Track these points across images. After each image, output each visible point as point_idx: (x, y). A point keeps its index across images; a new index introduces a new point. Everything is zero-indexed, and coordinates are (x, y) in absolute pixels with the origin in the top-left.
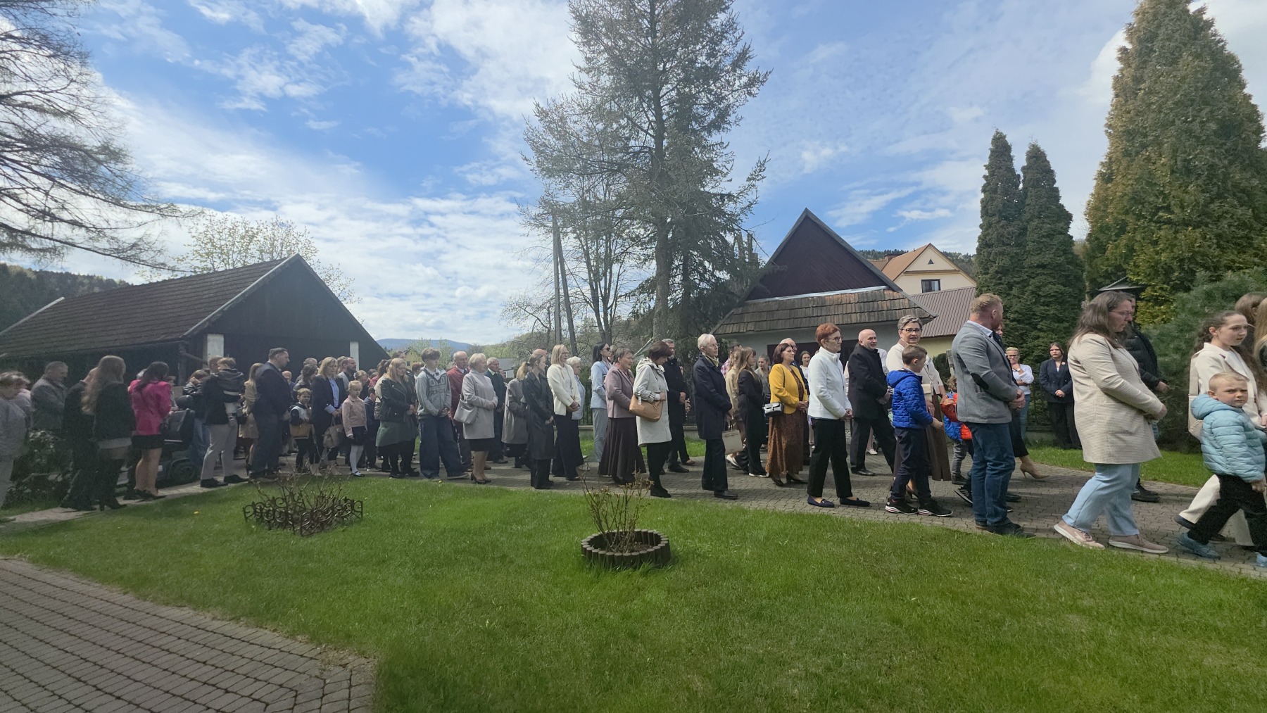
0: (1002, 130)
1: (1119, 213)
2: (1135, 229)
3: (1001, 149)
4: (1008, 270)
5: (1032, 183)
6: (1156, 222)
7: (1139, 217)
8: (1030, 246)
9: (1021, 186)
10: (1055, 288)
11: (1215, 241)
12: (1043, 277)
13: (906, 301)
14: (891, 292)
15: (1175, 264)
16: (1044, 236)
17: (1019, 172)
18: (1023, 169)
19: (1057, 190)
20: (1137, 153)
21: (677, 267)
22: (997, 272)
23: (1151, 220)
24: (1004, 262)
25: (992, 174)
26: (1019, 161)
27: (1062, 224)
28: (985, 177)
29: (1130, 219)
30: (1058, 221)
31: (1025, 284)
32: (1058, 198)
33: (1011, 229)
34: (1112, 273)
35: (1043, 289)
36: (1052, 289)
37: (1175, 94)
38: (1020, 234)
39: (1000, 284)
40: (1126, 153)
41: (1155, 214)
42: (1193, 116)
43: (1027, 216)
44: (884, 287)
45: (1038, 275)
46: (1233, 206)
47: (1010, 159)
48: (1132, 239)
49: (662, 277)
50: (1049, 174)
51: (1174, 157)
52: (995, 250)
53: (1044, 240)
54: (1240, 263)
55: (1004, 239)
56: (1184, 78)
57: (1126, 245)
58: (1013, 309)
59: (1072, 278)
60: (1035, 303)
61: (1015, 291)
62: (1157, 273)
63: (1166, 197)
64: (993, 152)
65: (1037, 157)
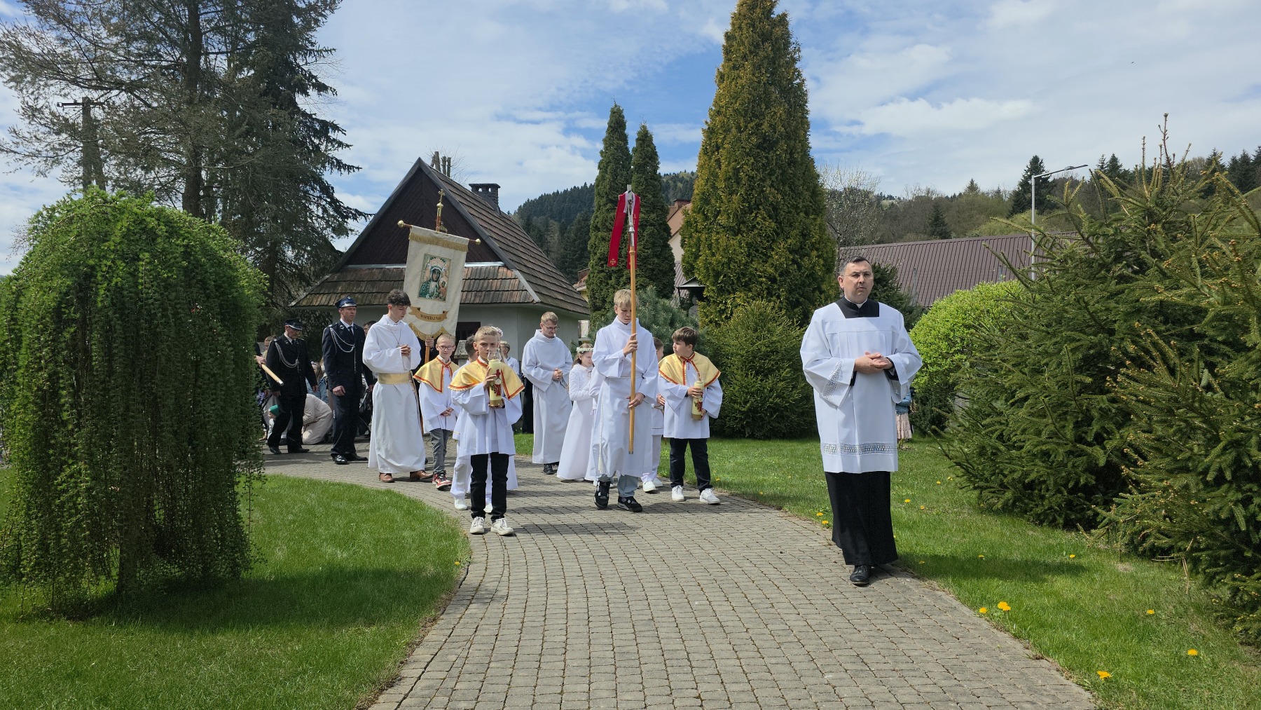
13: (517, 283)
14: (505, 270)
28: (602, 152)
44: (499, 263)
52: (600, 235)
55: (608, 224)
64: (610, 125)
65: (645, 137)
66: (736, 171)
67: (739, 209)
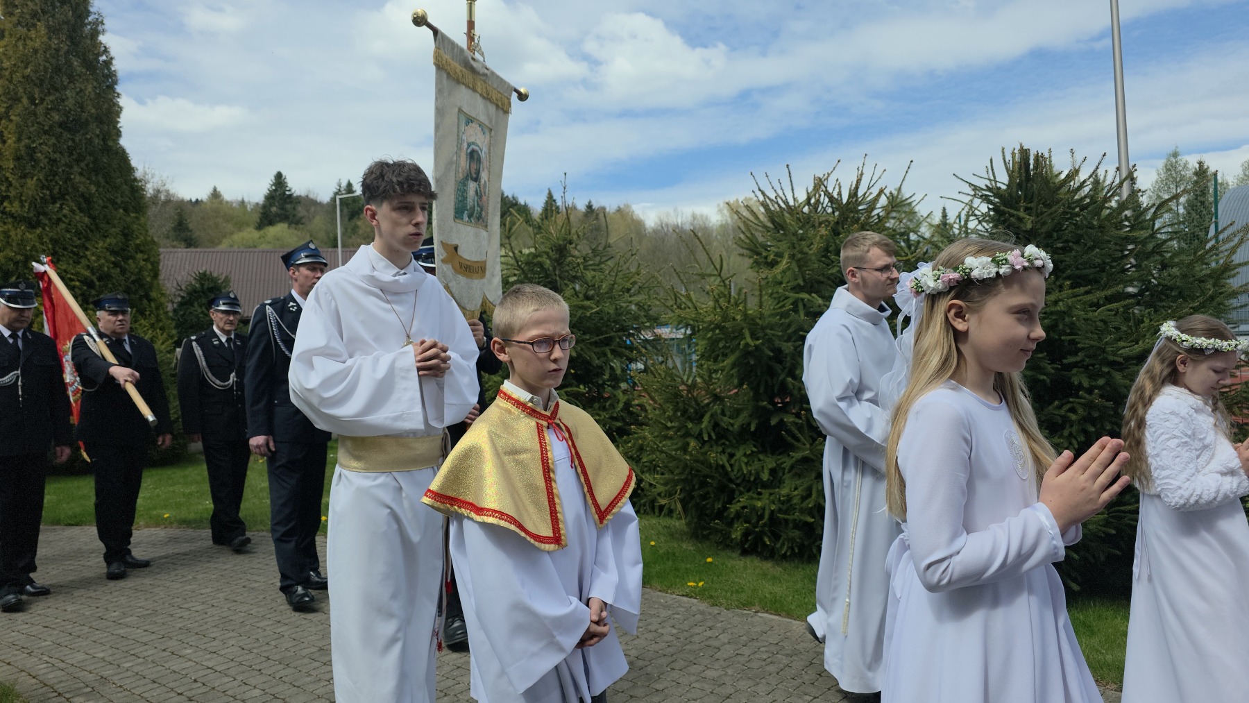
11: (50, 246)
37: (26, 68)
51: (19, 140)
54: (72, 274)
56: (36, 51)
63: (10, 184)
66: (31, 151)
67: (37, 197)
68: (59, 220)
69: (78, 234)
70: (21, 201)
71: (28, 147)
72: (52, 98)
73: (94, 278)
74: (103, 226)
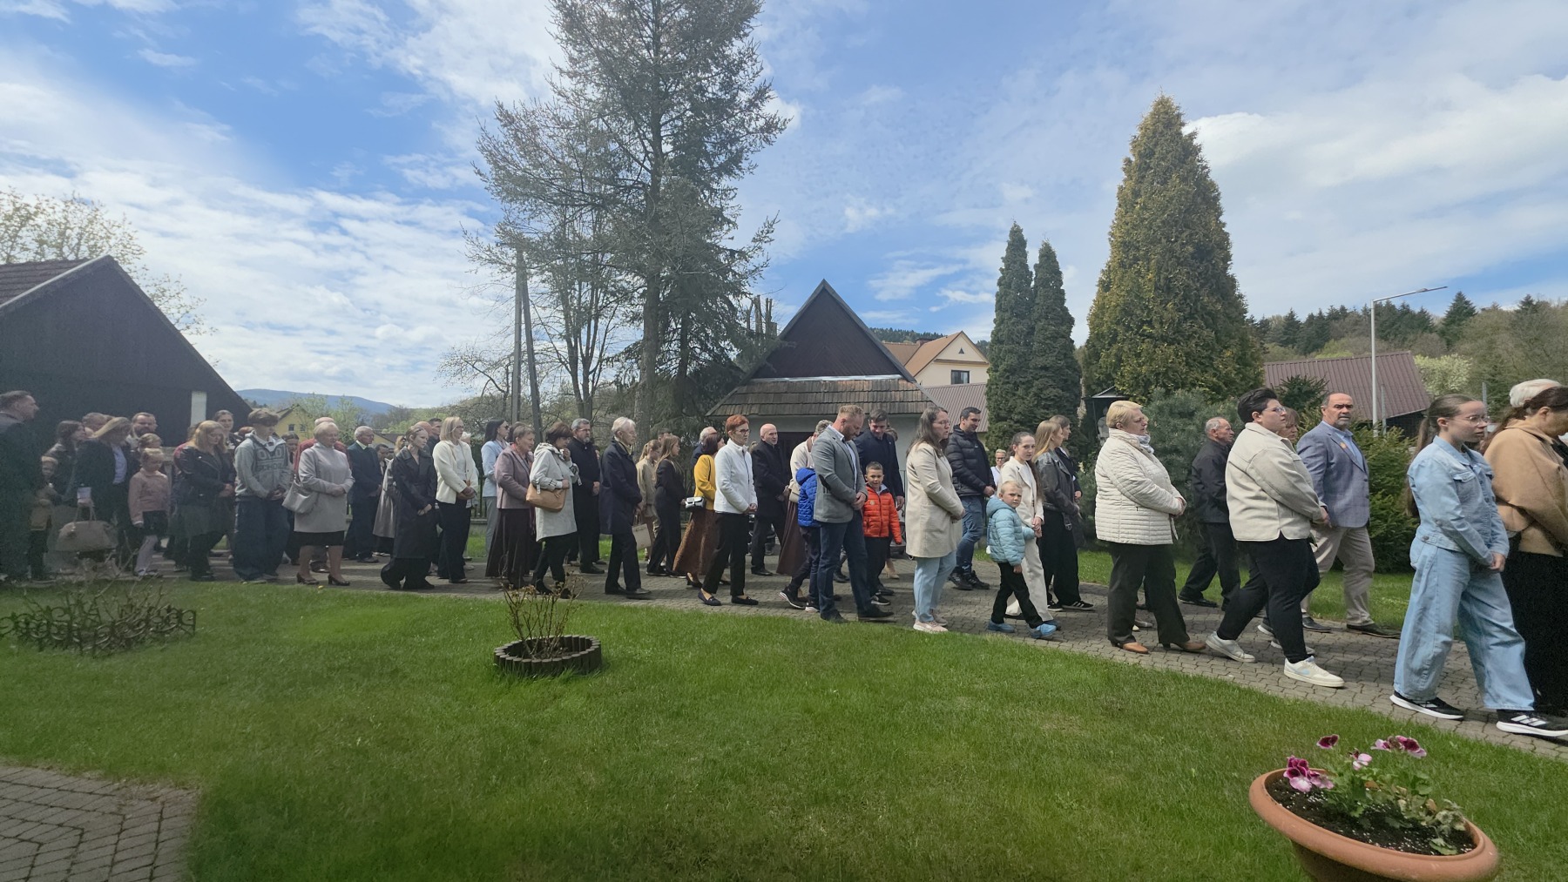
0: (1018, 223)
1: (1112, 323)
2: (1124, 340)
3: (1017, 244)
4: (1015, 370)
5: (1042, 282)
6: (1141, 335)
7: (1128, 328)
8: (1036, 346)
9: (1033, 283)
10: (1055, 392)
11: (1184, 358)
12: (1046, 379)
13: (920, 394)
14: (905, 382)
15: (1153, 377)
16: (1048, 338)
17: (1031, 269)
18: (1036, 266)
19: (1062, 293)
20: (1131, 266)
21: (675, 331)
22: (1005, 370)
23: (1137, 332)
24: (1012, 360)
25: (1008, 267)
26: (1033, 258)
27: (1064, 328)
28: (1001, 270)
29: (1120, 329)
30: (1062, 324)
31: (1029, 384)
32: (1063, 300)
33: (1020, 327)
34: (1103, 381)
35: (1044, 392)
36: (1052, 392)
37: (1164, 214)
38: (1028, 333)
39: (1008, 383)
40: (1122, 265)
41: (1141, 327)
42: (1177, 237)
43: (1036, 315)
44: (899, 376)
45: (1041, 377)
46: (1201, 327)
47: (1025, 255)
48: (1120, 349)
49: (650, 343)
50: (1056, 274)
51: (1159, 274)
52: (1005, 347)
53: (1048, 341)
55: (1014, 337)
56: (1172, 198)
57: (1116, 355)
58: (1017, 410)
59: (1069, 382)
60: (1037, 406)
61: (1020, 392)
62: (1138, 385)
63: (1150, 311)
64: (1010, 245)
65: (1048, 255)
66: (1169, 281)
67: (1174, 318)
68: (1190, 337)
69: (1207, 346)
70: (1161, 323)
71: (1166, 278)
72: (1185, 234)
73: (1221, 384)
74: (1223, 338)
